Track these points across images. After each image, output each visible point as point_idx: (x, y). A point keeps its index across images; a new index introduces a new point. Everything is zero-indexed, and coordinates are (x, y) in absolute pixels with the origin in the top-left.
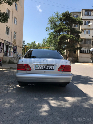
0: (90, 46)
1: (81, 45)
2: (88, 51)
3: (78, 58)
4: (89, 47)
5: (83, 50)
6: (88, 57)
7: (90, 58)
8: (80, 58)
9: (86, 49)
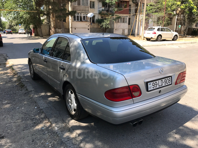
0: (87, 9)
1: (73, 8)
2: (84, 17)
3: (69, 29)
4: (86, 11)
5: (78, 17)
6: (85, 28)
7: (88, 29)
8: (74, 29)
9: (82, 13)
